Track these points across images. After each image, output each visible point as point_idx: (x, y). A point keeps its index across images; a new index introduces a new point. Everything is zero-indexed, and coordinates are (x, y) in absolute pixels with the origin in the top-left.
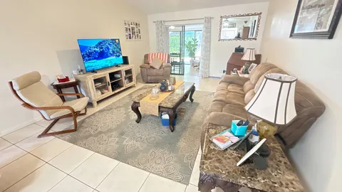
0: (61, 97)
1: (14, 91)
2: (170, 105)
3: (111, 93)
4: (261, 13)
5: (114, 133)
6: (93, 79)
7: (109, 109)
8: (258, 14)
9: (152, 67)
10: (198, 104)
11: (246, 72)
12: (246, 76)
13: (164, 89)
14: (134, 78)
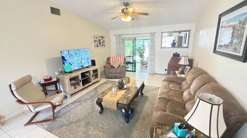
0: (45, 93)
1: (12, 91)
2: (125, 102)
3: (82, 87)
4: (190, 30)
5: (82, 123)
6: (69, 78)
7: (79, 101)
8: (188, 31)
9: (112, 66)
10: (147, 97)
11: (182, 73)
12: (183, 76)
13: (121, 86)
14: (99, 75)
